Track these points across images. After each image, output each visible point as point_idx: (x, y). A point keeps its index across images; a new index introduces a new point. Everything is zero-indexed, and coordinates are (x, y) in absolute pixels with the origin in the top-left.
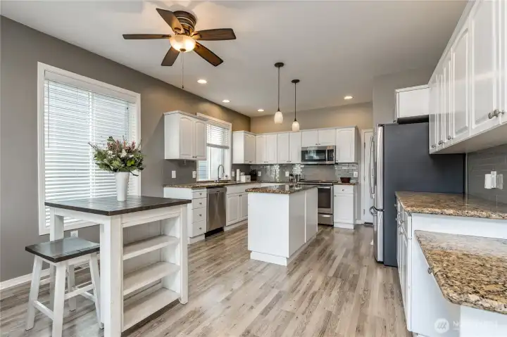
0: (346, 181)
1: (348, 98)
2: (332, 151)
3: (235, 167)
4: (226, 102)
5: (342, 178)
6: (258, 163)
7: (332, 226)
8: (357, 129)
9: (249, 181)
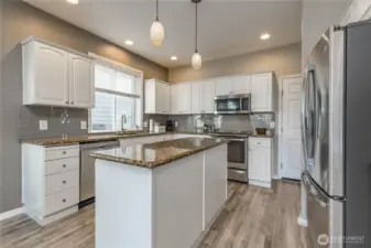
0: (262, 132)
1: (265, 37)
2: (247, 99)
3: (146, 117)
4: (129, 43)
5: (257, 129)
6: (173, 113)
7: (247, 183)
8: (274, 75)
9: (164, 131)
